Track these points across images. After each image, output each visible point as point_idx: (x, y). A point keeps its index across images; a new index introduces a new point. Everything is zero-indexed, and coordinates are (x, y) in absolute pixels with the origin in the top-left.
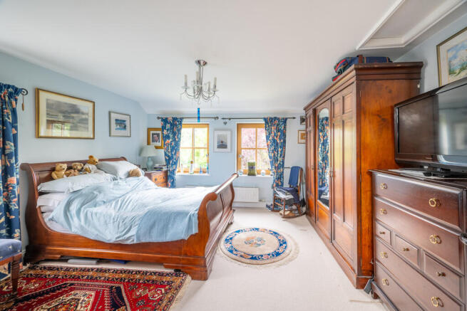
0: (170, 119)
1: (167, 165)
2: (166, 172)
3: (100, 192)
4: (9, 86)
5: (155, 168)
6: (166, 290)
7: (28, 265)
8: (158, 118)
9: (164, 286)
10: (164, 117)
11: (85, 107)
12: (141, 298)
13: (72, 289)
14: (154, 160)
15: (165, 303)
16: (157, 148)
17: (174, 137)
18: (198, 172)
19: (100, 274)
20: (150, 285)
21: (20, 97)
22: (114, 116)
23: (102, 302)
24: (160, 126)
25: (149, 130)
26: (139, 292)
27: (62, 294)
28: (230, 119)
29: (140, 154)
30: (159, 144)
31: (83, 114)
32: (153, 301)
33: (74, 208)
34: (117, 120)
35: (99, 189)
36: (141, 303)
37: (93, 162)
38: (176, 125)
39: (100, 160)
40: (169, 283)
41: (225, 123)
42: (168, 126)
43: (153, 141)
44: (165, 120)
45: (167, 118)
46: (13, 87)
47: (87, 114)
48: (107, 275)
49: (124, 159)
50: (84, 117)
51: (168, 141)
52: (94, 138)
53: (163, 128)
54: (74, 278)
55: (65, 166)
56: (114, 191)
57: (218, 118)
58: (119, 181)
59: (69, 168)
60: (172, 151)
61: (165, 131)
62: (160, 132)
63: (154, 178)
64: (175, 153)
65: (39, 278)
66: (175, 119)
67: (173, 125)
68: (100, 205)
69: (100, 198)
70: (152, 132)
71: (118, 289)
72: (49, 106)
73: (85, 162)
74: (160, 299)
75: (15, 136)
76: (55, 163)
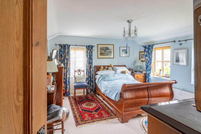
0: (147, 46)
1: (146, 70)
2: (145, 74)
3: (107, 77)
4: (90, 46)
5: (140, 71)
6: (108, 116)
7: (94, 93)
8: (143, 46)
9: (109, 115)
10: (144, 45)
11: (111, 47)
12: (101, 113)
13: (94, 102)
14: (141, 67)
15: (104, 118)
16: (142, 61)
17: (149, 55)
18: (164, 77)
19: (101, 102)
20: (106, 112)
21: (93, 48)
22: (121, 49)
23: (95, 108)
24: (143, 50)
25: (140, 52)
26: (103, 112)
27: (92, 102)
28: (186, 41)
29: (134, 64)
30: (144, 59)
31: (110, 50)
32: (102, 116)
33: (100, 80)
34: (123, 50)
35: (107, 76)
36: (100, 114)
37: (111, 67)
38: (150, 49)
39: (114, 66)
40: (111, 115)
41: (181, 44)
42: (147, 50)
43: (142, 58)
44: (145, 47)
45: (146, 46)
46: (92, 46)
47: (111, 49)
48: (102, 103)
49: (125, 66)
50: (111, 50)
51: (147, 58)
52: (113, 58)
53: (145, 51)
54: (97, 100)
55: (103, 67)
56: (112, 78)
57: (175, 41)
58: (117, 74)
59: (104, 68)
60: (148, 63)
61: (145, 52)
62: (144, 53)
63: (136, 76)
64: (150, 64)
65: (93, 97)
66: (149, 46)
67: (149, 49)
68: (106, 81)
69: (107, 79)
70: (141, 53)
71: (100, 108)
72: (100, 49)
73: (109, 66)
74: (104, 117)
75: (92, 58)
76: (100, 66)
